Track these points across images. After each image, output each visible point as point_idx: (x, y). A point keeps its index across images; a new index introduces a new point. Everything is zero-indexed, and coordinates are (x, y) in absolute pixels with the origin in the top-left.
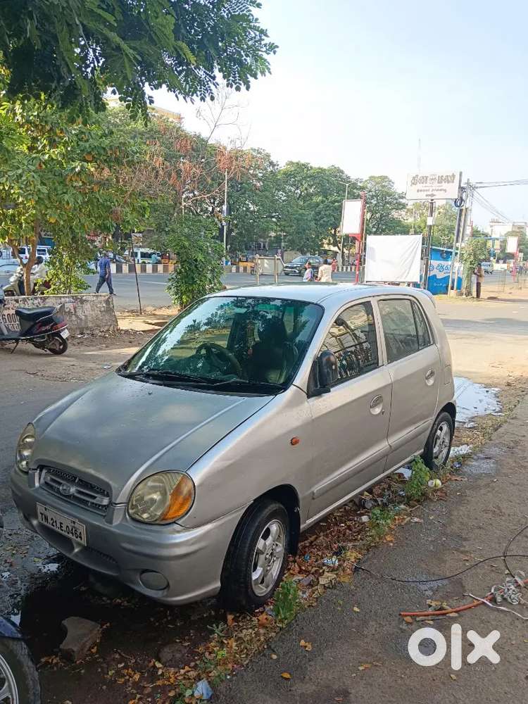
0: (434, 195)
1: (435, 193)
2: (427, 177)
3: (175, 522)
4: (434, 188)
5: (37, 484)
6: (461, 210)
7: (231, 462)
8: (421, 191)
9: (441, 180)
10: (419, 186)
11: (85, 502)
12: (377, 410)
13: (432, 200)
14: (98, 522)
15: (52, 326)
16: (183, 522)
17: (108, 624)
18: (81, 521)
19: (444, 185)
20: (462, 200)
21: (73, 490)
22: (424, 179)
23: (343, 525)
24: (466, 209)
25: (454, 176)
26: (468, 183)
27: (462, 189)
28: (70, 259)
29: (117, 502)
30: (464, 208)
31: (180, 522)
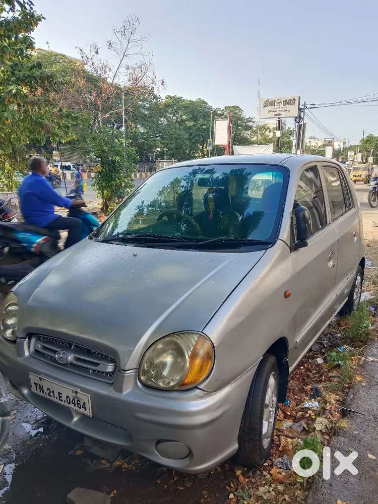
0: (281, 115)
1: (281, 113)
2: (275, 101)
3: (196, 387)
4: (280, 109)
5: (27, 354)
6: (300, 126)
7: (242, 318)
8: (271, 111)
9: (286, 103)
10: (270, 108)
11: (86, 370)
12: (331, 264)
13: (279, 118)
14: (104, 391)
15: (4, 216)
16: (205, 387)
17: (115, 492)
18: (84, 390)
19: (288, 107)
20: (300, 118)
21: (70, 357)
22: (273, 103)
23: (302, 368)
24: (304, 124)
25: (294, 100)
26: (304, 105)
27: (300, 109)
28: (11, 166)
29: (126, 369)
30: (302, 123)
31: (201, 387)
